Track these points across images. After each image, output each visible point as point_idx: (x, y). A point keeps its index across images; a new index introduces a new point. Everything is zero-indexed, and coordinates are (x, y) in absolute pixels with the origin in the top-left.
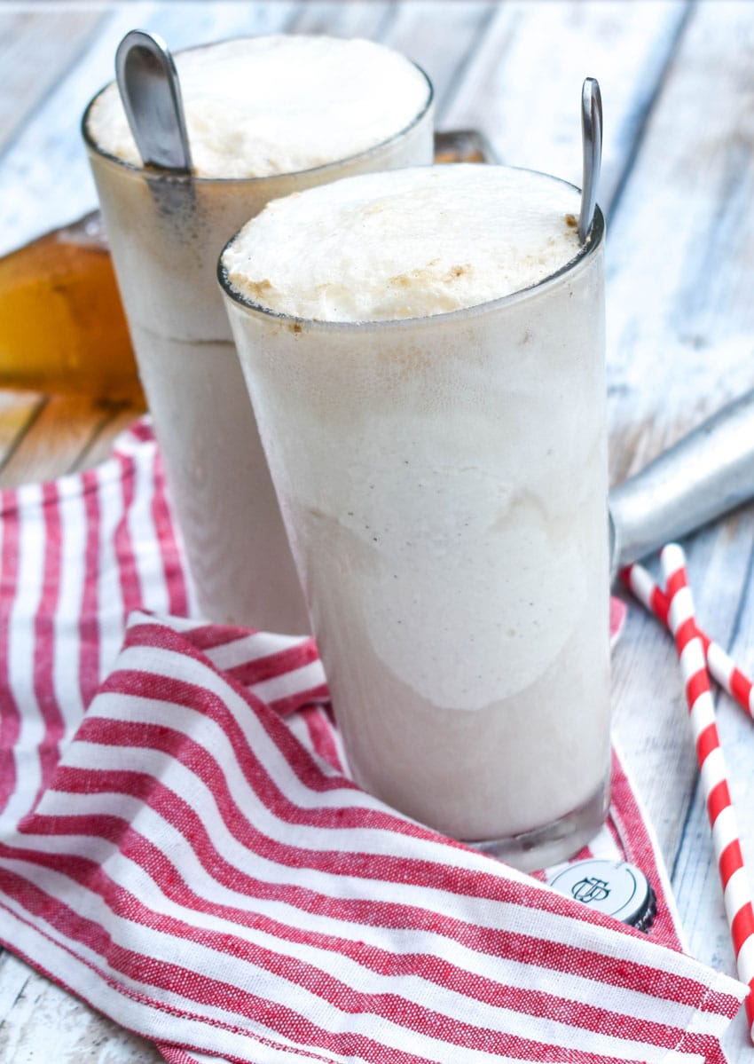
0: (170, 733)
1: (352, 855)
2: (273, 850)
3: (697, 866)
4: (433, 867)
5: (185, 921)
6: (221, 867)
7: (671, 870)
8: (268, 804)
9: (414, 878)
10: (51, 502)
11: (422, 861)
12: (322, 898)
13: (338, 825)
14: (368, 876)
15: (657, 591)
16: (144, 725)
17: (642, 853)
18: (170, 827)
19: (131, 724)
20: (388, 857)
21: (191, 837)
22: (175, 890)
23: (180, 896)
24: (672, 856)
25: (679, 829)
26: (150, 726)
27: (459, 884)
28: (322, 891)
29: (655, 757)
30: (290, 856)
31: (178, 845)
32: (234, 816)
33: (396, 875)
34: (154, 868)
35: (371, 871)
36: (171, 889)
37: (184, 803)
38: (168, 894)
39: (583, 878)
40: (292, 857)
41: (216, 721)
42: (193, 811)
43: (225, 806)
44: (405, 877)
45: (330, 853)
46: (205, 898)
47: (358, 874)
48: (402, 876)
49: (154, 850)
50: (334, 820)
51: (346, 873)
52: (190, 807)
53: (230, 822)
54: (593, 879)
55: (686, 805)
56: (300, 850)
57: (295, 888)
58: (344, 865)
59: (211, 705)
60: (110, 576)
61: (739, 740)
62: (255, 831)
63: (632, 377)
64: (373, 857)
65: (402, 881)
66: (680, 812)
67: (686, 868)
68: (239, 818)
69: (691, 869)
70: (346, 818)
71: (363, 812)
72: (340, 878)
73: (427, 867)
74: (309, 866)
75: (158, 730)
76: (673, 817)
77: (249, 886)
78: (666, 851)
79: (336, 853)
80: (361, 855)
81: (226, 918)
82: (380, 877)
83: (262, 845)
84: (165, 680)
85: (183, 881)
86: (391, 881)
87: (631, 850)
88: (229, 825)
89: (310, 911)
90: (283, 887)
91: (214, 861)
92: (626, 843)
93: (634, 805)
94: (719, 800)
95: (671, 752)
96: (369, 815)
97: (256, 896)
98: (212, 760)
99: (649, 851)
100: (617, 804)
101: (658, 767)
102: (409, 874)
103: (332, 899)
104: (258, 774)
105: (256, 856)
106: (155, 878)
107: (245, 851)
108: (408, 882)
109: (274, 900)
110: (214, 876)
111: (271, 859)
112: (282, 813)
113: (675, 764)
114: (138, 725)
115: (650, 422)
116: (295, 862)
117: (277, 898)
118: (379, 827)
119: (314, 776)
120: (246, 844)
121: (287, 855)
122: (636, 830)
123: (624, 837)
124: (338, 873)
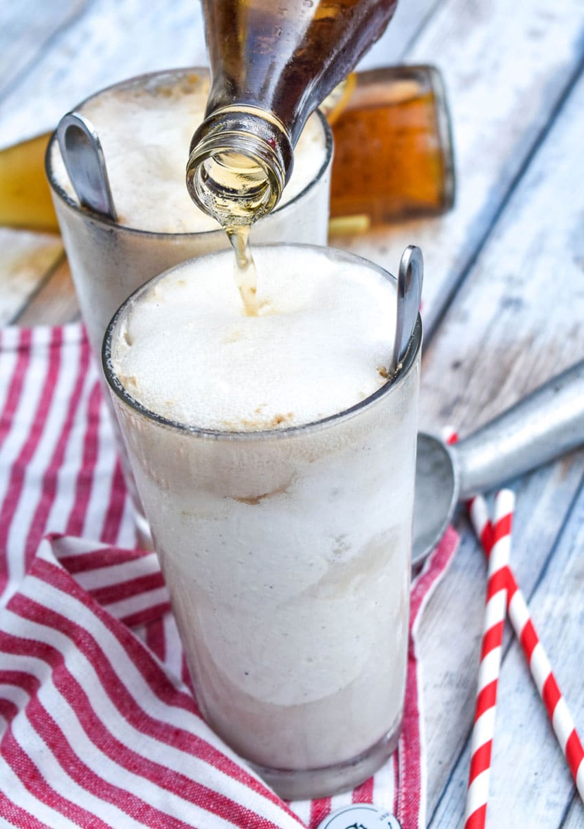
0: (52, 651)
1: (177, 774)
2: (120, 753)
3: (452, 815)
4: (232, 805)
5: (36, 816)
6: (76, 765)
7: (431, 814)
8: (124, 713)
9: (217, 809)
10: (56, 345)
11: (225, 798)
12: (148, 807)
13: (173, 744)
14: (185, 797)
15: (489, 525)
16: (34, 642)
17: (411, 797)
18: (37, 736)
19: (24, 640)
20: (202, 786)
21: (52, 746)
22: (35, 784)
23: (38, 790)
24: (436, 800)
25: (448, 773)
26: (39, 643)
27: (249, 825)
28: (149, 802)
29: (448, 693)
30: (133, 761)
31: (41, 751)
32: (93, 724)
33: (205, 803)
34: (19, 768)
35: (187, 794)
36: (32, 784)
37: (51, 718)
38: (28, 787)
39: (353, 824)
40: (134, 763)
41: (85, 655)
42: (57, 726)
43: (86, 718)
44: (211, 806)
45: (163, 767)
46: (58, 792)
47: (177, 793)
48: (209, 805)
49: (22, 753)
50: (171, 737)
51: (170, 789)
52: (54, 722)
53: (90, 729)
54: (361, 826)
55: (460, 749)
56: (141, 757)
57: (129, 795)
58: (170, 782)
59: (83, 641)
60: (80, 430)
61: (517, 690)
62: (110, 736)
63: (528, 293)
64: (191, 782)
65: (209, 809)
66: (451, 758)
67: (443, 816)
68: (98, 726)
69: (447, 818)
70: (179, 739)
71: (193, 738)
72: (165, 792)
73: (228, 803)
74: (144, 775)
75: (44, 647)
76: (446, 759)
77: (96, 784)
78: (431, 794)
79: (166, 769)
80: (183, 777)
81: (69, 816)
82: (193, 801)
83: (113, 748)
84: (52, 613)
85: (43, 778)
86: (201, 807)
87: (404, 790)
88: (88, 732)
89: (136, 818)
90: (121, 790)
91: (72, 761)
92: (402, 783)
93: (417, 744)
94: (480, 762)
95: (462, 690)
96: (196, 743)
97: (99, 796)
98: (78, 686)
99: (417, 796)
100: (405, 738)
101: (448, 703)
102: (214, 804)
103: (154, 810)
104: (119, 691)
105: (106, 758)
106: (20, 776)
107: (98, 753)
108: (213, 811)
109: (111, 803)
110: (70, 773)
111: (118, 762)
112: (134, 721)
113: (461, 703)
114: (30, 641)
115: (530, 341)
116: (135, 767)
117: (114, 801)
118: (199, 757)
119: (167, 689)
120: (100, 747)
121: (130, 761)
122: (412, 772)
123: (402, 776)
124: (164, 787)
